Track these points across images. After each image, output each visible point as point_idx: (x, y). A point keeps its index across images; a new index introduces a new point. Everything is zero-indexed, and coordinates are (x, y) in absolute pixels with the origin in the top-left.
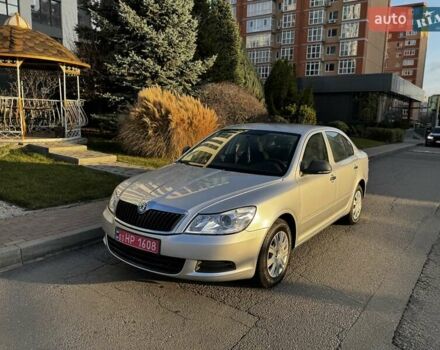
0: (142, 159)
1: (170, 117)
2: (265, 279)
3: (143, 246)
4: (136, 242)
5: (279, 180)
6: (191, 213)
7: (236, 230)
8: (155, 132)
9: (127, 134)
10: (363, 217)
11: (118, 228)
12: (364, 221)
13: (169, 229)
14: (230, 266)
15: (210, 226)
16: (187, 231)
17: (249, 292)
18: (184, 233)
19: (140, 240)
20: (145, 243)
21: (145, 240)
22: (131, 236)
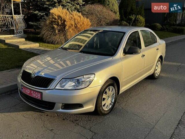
0: (53, 45)
1: (66, 23)
2: (101, 112)
4: (30, 93)
5: (111, 59)
8: (59, 31)
9: (45, 32)
10: (162, 75)
11: (22, 85)
12: (162, 77)
13: (47, 87)
14: (80, 106)
16: (57, 88)
17: (93, 118)
18: (55, 89)
19: (32, 92)
20: (35, 94)
21: (34, 93)
22: (28, 90)
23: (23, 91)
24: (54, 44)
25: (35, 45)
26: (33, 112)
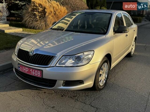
0: (34, 30)
1: (46, 10)
2: (98, 87)
3: (33, 73)
4: (29, 71)
6: (59, 55)
7: (84, 64)
8: (40, 18)
11: (19, 64)
14: (81, 82)
15: (70, 62)
16: (57, 65)
17: (90, 93)
18: (55, 66)
19: (31, 70)
20: (34, 72)
21: (34, 70)
22: (26, 68)
23: (20, 69)
24: (36, 29)
25: (19, 30)
26: (29, 90)
